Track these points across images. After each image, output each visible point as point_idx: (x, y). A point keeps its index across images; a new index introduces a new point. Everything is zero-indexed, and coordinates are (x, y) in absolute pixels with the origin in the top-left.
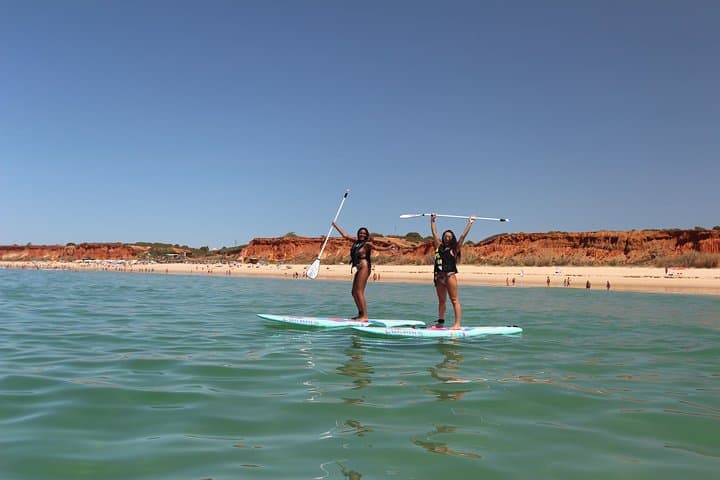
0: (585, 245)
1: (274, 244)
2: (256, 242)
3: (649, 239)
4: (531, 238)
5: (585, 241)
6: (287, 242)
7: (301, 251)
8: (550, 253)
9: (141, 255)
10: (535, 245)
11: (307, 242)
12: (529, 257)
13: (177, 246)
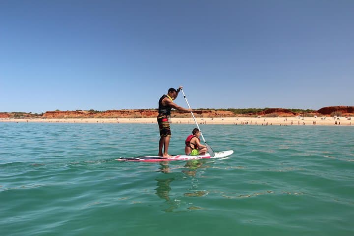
0: (123, 113)
1: (53, 113)
2: (47, 112)
3: (135, 112)
4: (113, 111)
5: (123, 112)
6: (56, 112)
7: (60, 115)
8: (116, 115)
9: (11, 116)
10: (113, 113)
11: (62, 112)
12: (111, 116)
13: (25, 113)
